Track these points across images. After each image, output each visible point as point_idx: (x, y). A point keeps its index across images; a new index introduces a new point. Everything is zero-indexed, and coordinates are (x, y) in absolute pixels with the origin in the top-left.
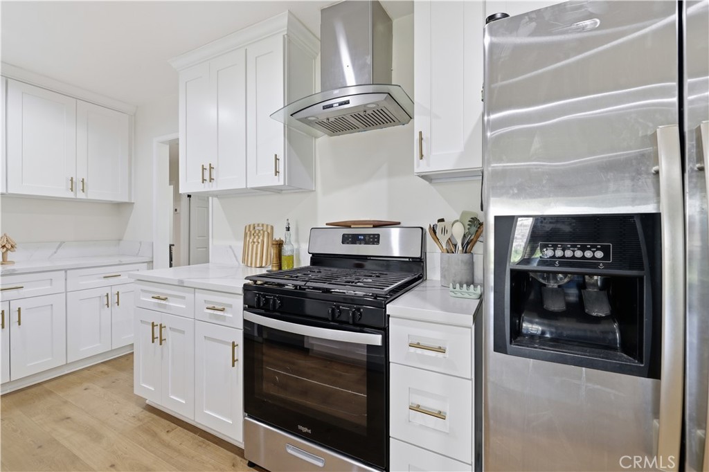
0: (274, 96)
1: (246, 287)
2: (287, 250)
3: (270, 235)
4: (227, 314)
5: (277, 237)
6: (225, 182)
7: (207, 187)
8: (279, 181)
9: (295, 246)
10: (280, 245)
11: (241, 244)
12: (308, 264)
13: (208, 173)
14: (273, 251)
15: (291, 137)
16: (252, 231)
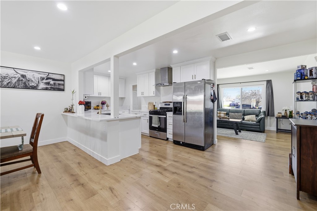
0: (153, 82)
1: (149, 111)
2: (156, 107)
3: (153, 104)
4: (147, 115)
5: (154, 104)
6: (145, 95)
7: (142, 96)
8: (154, 95)
9: (157, 106)
10: (154, 106)
11: (147, 106)
12: (159, 109)
13: (143, 93)
14: (153, 107)
15: (156, 88)
16: (149, 103)
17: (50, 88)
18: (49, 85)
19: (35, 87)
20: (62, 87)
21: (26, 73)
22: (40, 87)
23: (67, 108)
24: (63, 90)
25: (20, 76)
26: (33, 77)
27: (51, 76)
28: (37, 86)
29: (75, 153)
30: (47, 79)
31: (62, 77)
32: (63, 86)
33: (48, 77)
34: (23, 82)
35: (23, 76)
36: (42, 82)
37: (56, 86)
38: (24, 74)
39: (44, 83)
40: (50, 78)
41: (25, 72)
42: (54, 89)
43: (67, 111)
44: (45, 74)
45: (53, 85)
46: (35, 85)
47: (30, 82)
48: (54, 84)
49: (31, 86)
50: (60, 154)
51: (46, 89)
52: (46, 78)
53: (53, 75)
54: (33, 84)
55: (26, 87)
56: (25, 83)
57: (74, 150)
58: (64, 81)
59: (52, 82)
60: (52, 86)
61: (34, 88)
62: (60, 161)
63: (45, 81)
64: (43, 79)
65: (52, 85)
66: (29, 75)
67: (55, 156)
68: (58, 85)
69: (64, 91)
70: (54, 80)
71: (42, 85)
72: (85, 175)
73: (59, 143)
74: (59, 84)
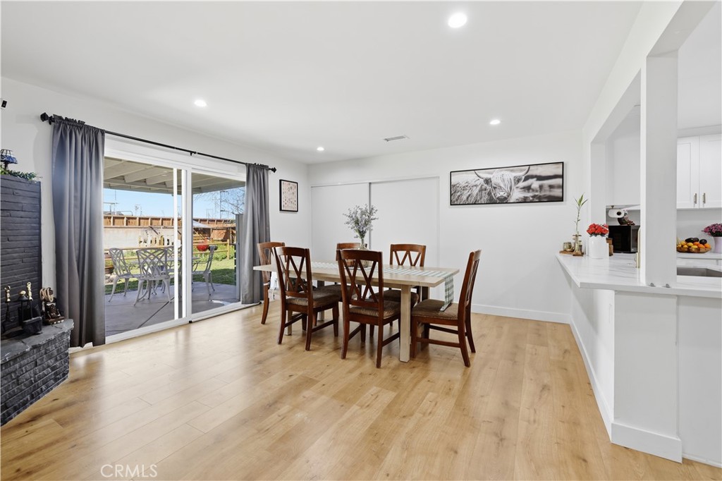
17: (532, 197)
18: (531, 191)
19: (505, 198)
20: (557, 193)
21: (492, 174)
22: (513, 198)
23: (570, 243)
24: (561, 199)
25: (482, 181)
26: (502, 179)
27: (534, 171)
28: (508, 196)
29: (561, 359)
30: (527, 178)
31: (558, 168)
32: (561, 190)
33: (529, 173)
34: (487, 192)
35: (487, 181)
36: (517, 188)
37: (545, 191)
38: (488, 176)
39: (521, 188)
40: (532, 177)
41: (489, 173)
42: (540, 199)
43: (569, 250)
44: (521, 171)
45: (538, 189)
46: (505, 195)
47: (497, 190)
48: (541, 187)
49: (498, 198)
50: (528, 347)
51: (525, 201)
52: (523, 177)
53: (539, 167)
54: (502, 193)
55: (492, 201)
56: (489, 194)
57: (566, 351)
58: (562, 177)
59: (535, 184)
60: (536, 194)
61: (503, 201)
62: (515, 362)
63: (522, 184)
64: (519, 181)
65: (537, 191)
66: (496, 177)
67: (517, 347)
68: (548, 188)
69: (562, 201)
70: (540, 178)
71: (517, 194)
72: (529, 421)
73: (547, 324)
74: (551, 187)
